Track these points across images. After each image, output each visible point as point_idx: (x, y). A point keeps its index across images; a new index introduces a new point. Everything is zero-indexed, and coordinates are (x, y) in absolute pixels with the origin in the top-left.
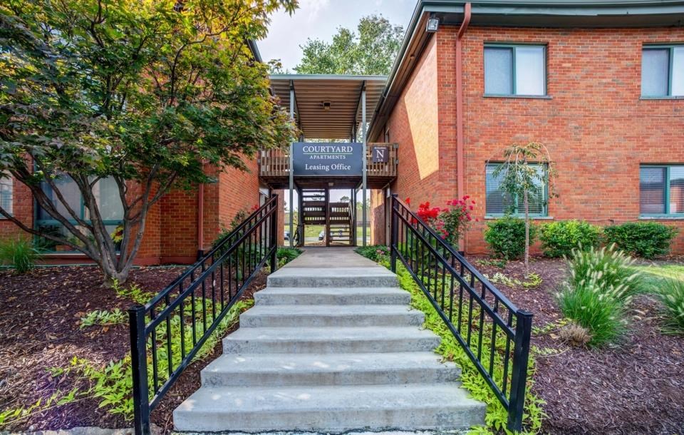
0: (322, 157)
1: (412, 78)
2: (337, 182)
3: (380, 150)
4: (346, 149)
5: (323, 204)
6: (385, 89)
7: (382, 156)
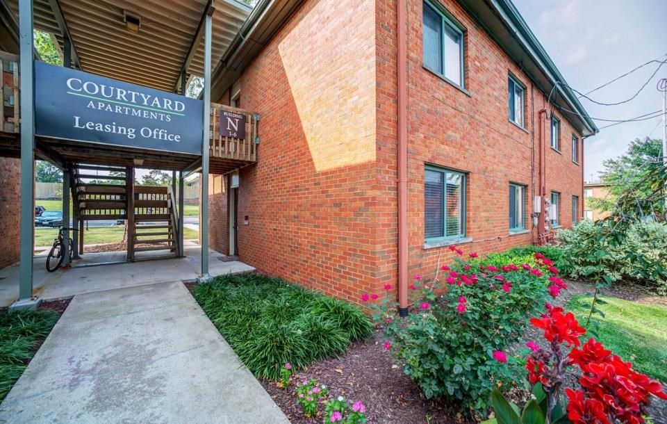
0: (118, 110)
1: (300, 15)
2: (150, 159)
3: (233, 119)
4: (173, 106)
5: (124, 190)
6: (246, 25)
7: (236, 129)
